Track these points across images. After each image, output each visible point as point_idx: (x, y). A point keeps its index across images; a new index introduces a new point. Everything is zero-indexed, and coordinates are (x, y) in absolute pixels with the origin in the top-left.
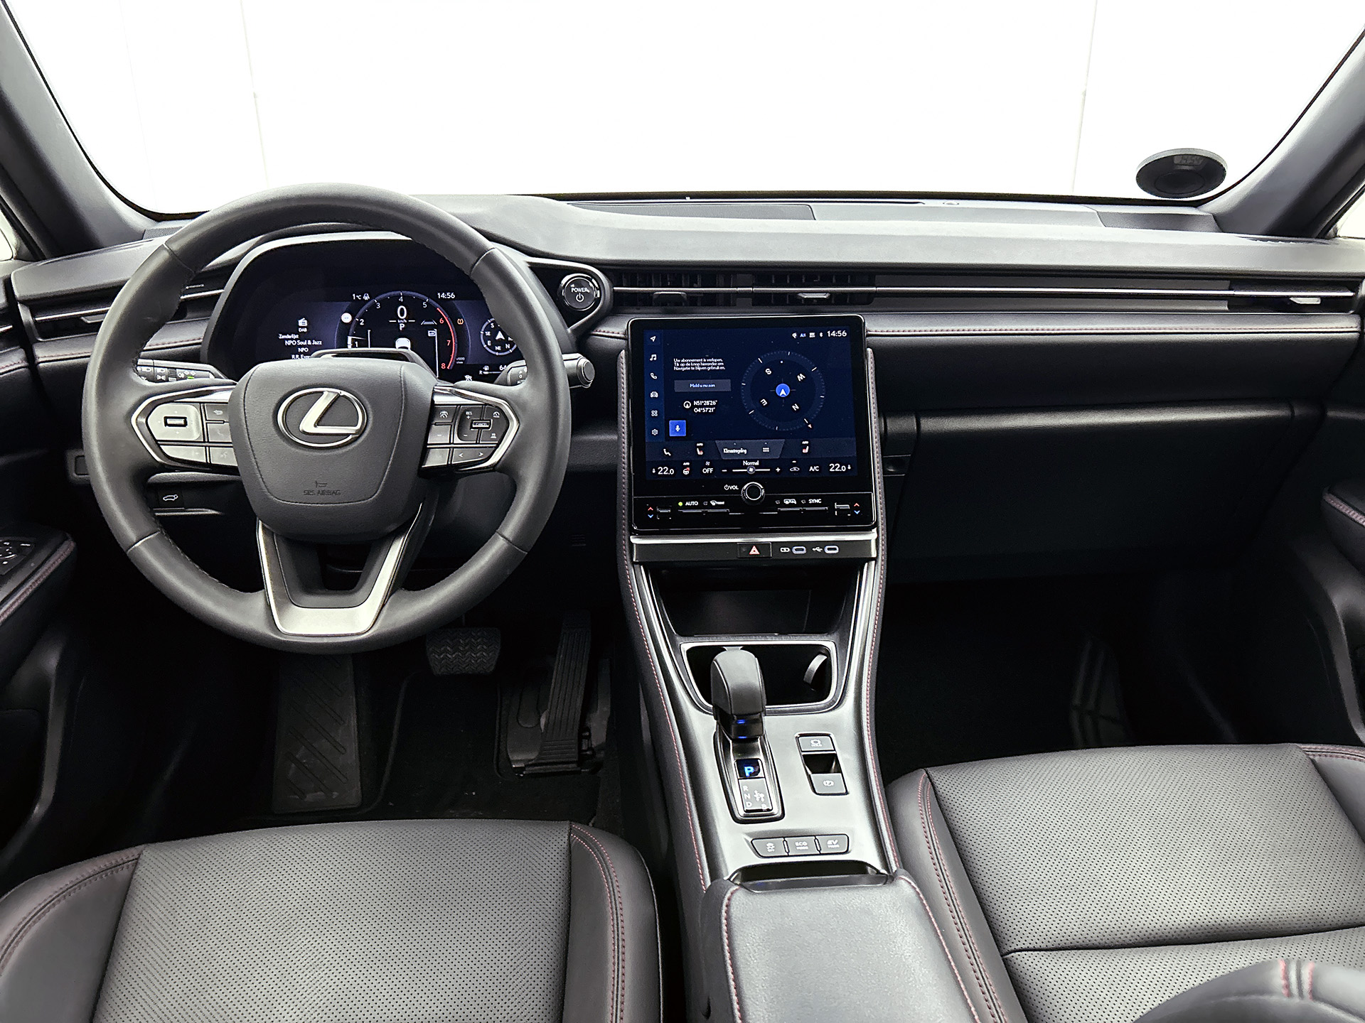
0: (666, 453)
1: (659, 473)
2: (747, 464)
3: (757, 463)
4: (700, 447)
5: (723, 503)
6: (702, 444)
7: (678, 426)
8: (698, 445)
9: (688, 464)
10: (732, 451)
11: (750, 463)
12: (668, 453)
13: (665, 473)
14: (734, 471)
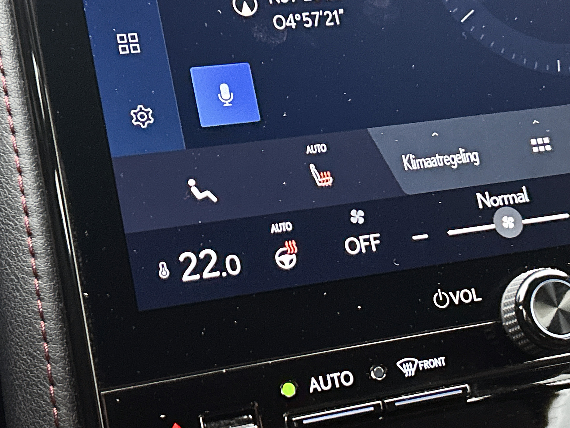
0: (199, 195)
1: (186, 278)
2: (489, 203)
3: (523, 197)
4: (316, 158)
5: (439, 362)
6: (321, 148)
7: (224, 88)
8: (309, 150)
9: (286, 226)
10: (431, 163)
11: (499, 199)
12: (207, 193)
13: (206, 275)
14: (451, 233)
